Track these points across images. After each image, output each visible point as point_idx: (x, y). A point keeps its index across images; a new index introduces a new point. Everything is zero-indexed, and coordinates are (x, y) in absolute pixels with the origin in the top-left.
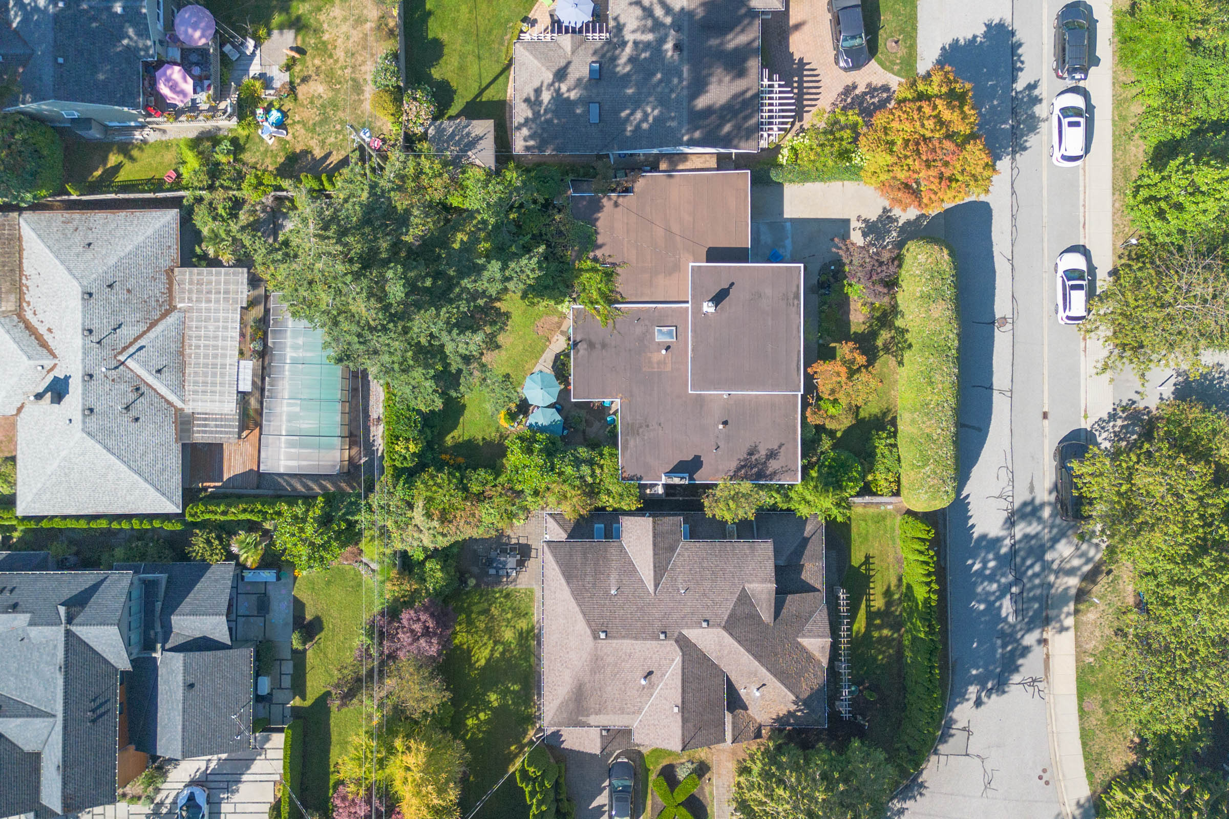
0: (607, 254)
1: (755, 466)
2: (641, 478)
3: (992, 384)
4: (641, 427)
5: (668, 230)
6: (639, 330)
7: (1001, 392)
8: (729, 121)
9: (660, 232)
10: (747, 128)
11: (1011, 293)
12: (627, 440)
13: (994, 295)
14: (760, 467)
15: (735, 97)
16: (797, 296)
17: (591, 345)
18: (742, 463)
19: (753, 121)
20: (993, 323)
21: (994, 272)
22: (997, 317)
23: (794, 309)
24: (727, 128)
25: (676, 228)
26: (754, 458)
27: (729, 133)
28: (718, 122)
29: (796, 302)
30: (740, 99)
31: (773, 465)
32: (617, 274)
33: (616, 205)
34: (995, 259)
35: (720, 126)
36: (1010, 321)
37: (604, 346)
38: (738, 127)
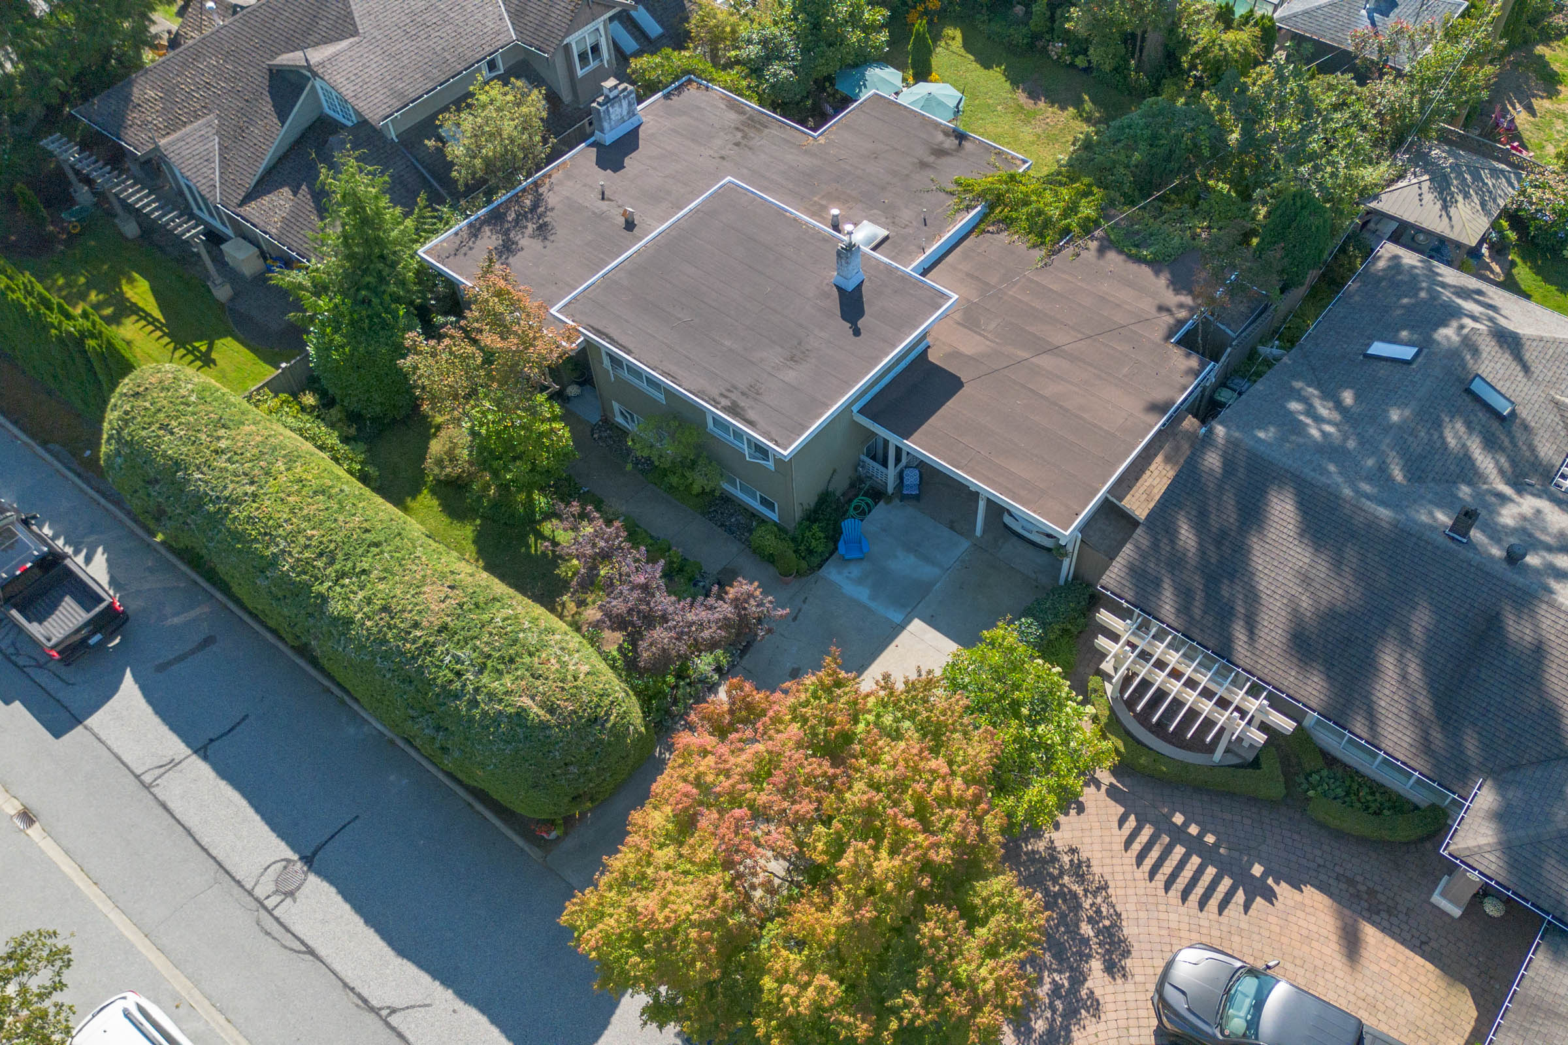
0: (1084, 254)
1: (517, 221)
2: (667, 97)
3: (205, 758)
4: (744, 137)
5: (1054, 350)
6: (907, 214)
7: (173, 764)
8: (1202, 551)
9: (1059, 338)
10: (1157, 583)
11: (322, 952)
12: (743, 113)
13: (358, 909)
14: (506, 226)
15: (1253, 598)
16: (733, 410)
17: (940, 152)
18: (540, 210)
19: (1168, 606)
20: (309, 860)
21: (402, 951)
22: (313, 878)
23: (715, 393)
24: (1187, 535)
25: (1046, 361)
26: (531, 227)
27: (1171, 533)
28: (1214, 521)
29: (725, 402)
30: (1240, 609)
31: (489, 240)
32: (1034, 246)
33: (1161, 308)
34: (425, 978)
35: (1201, 523)
36: (270, 903)
37: (923, 165)
38: (1176, 562)
